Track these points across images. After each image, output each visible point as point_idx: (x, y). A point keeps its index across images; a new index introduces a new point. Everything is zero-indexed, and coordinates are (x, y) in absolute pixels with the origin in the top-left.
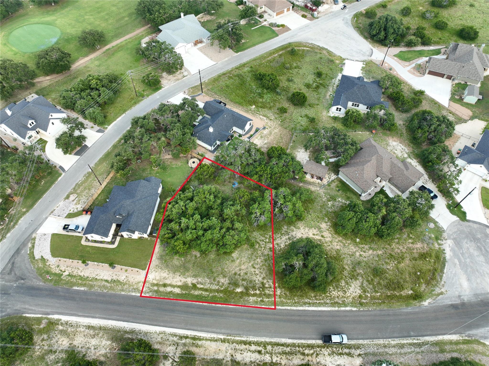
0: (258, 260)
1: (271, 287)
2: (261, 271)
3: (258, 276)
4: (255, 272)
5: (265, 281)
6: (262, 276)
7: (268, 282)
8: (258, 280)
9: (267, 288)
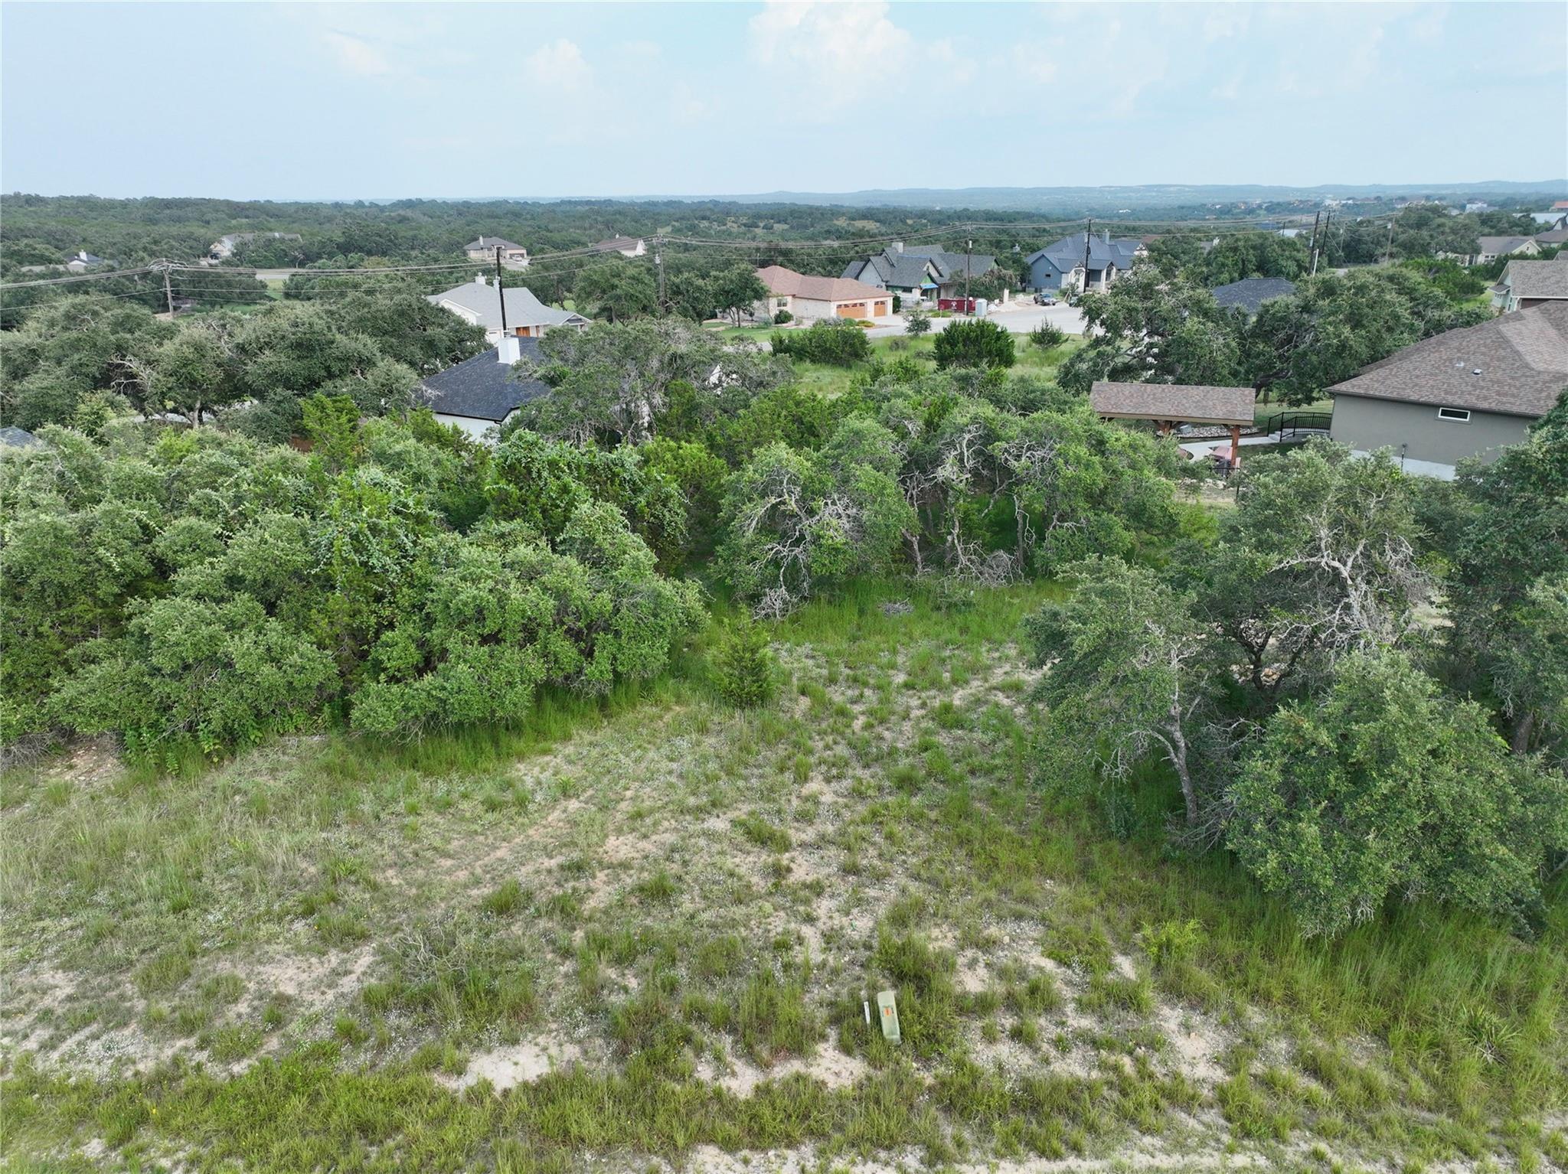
0: (814, 786)
1: (1040, 997)
2: (869, 858)
3: (823, 907)
4: (779, 872)
5: (937, 939)
6: (885, 897)
7: (987, 945)
8: (830, 939)
9: (983, 1005)
